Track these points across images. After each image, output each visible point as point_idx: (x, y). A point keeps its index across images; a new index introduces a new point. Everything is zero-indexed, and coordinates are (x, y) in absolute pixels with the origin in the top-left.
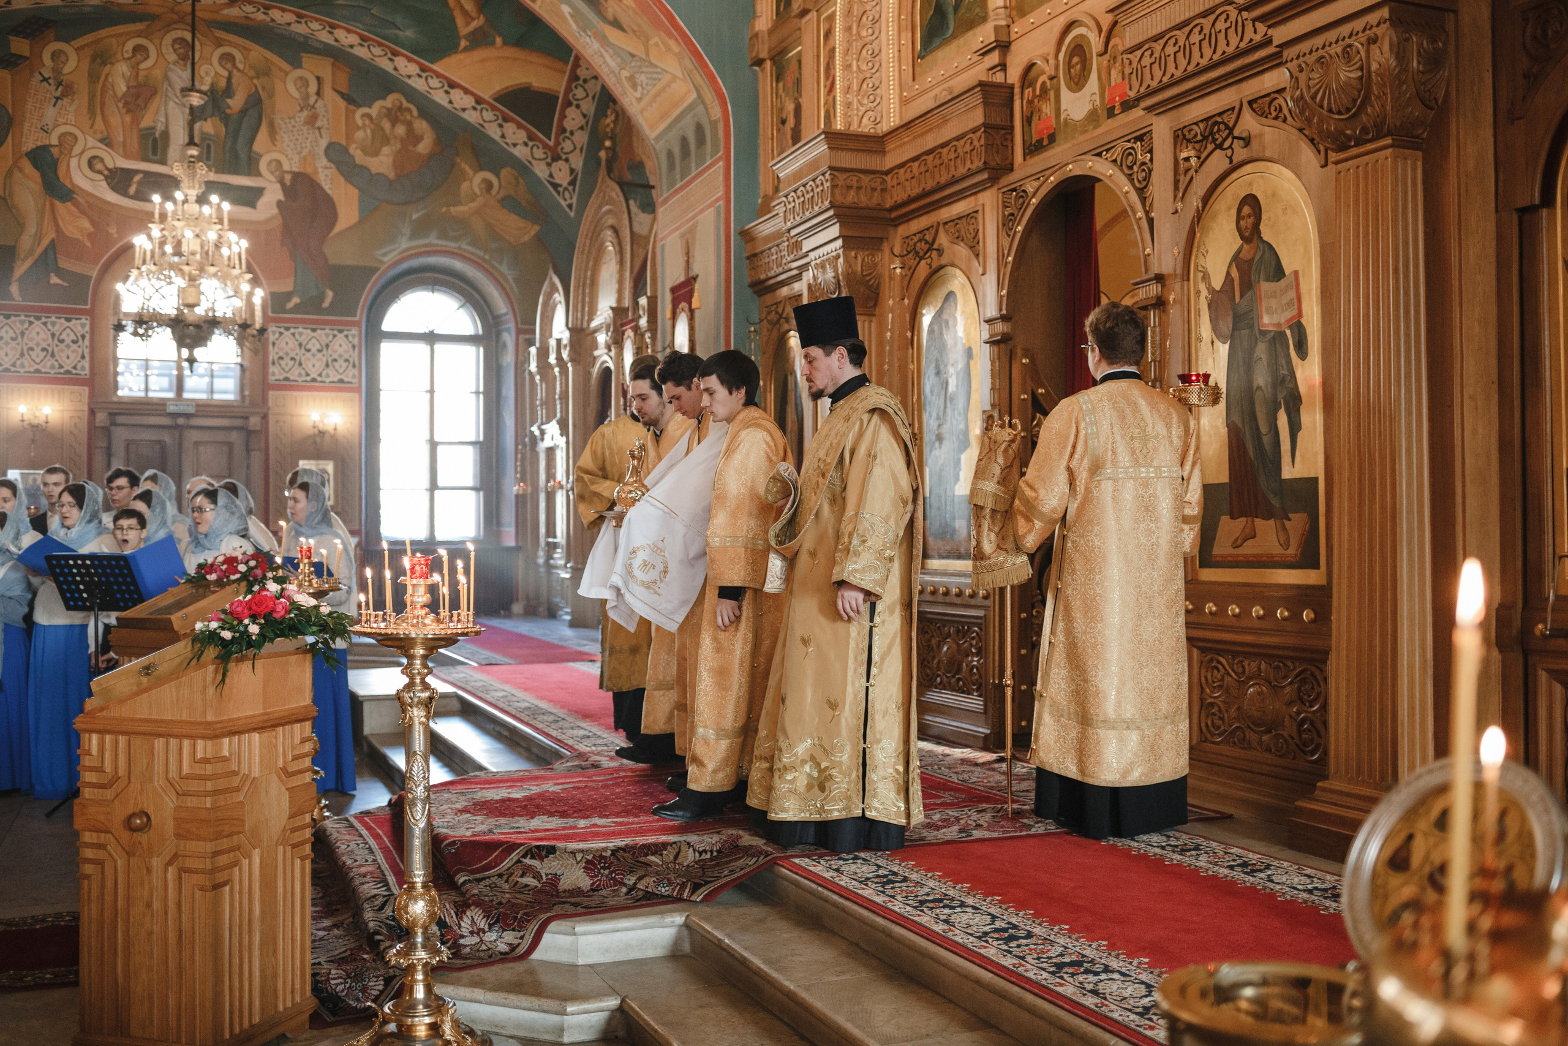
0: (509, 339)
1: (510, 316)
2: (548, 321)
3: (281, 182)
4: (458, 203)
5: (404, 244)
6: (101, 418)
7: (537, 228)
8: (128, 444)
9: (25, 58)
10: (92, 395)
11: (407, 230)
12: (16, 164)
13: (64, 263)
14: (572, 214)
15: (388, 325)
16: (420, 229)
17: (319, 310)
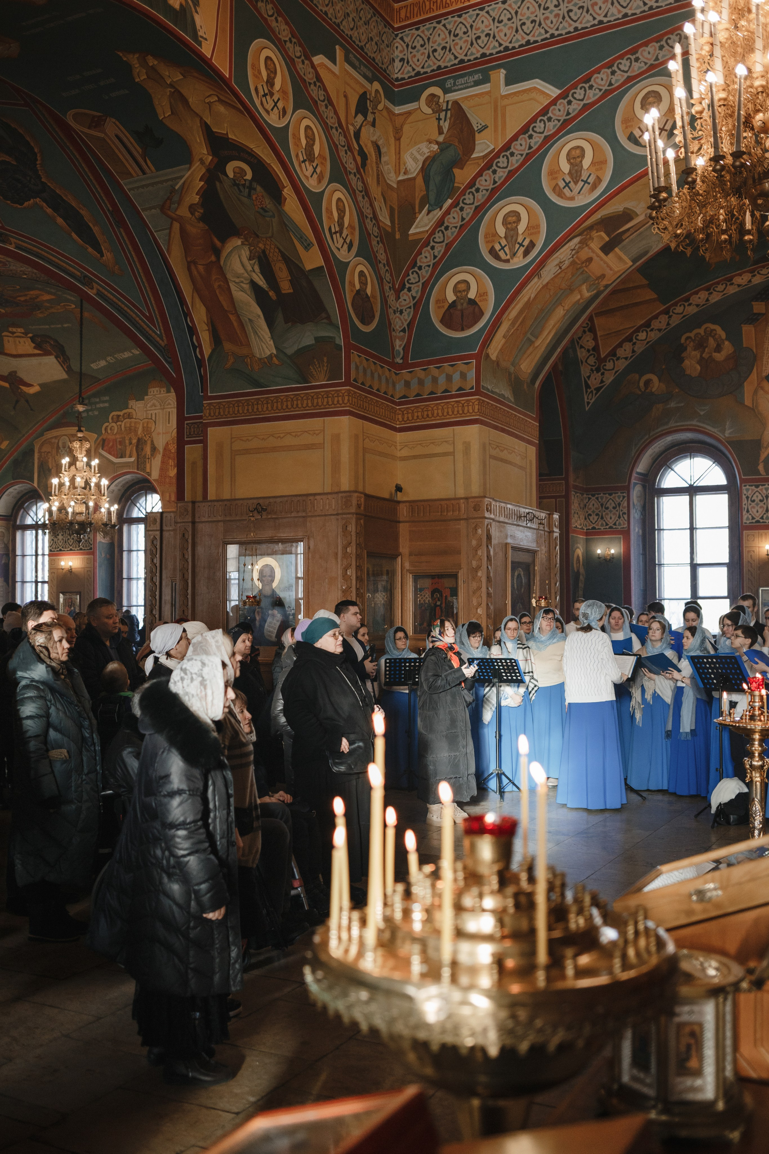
9: (763, 314)
12: (760, 386)
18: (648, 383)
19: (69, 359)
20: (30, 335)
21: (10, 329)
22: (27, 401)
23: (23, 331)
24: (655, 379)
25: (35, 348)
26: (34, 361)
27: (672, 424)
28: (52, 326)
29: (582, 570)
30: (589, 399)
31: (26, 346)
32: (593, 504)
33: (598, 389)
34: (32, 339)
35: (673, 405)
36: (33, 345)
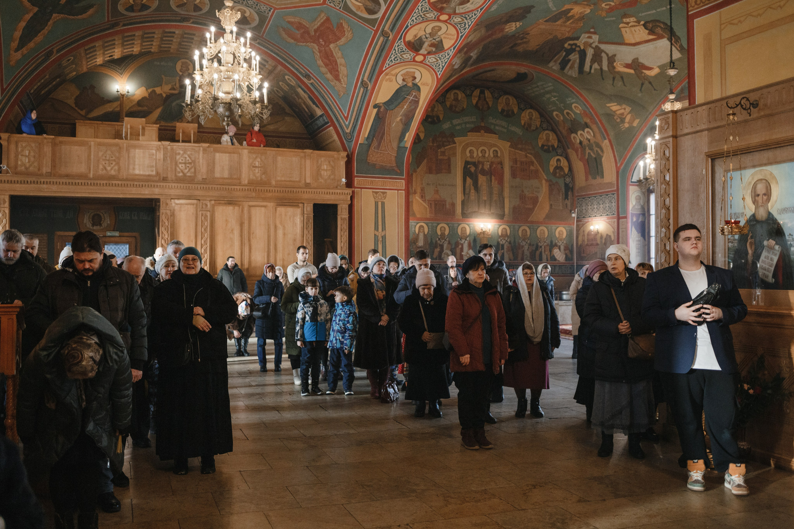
19: (680, 39)
20: (642, 23)
21: (624, 20)
22: (650, 83)
23: (635, 20)
25: (649, 34)
26: (650, 46)
28: (659, 10)
31: (641, 33)
34: (644, 25)
36: (647, 31)
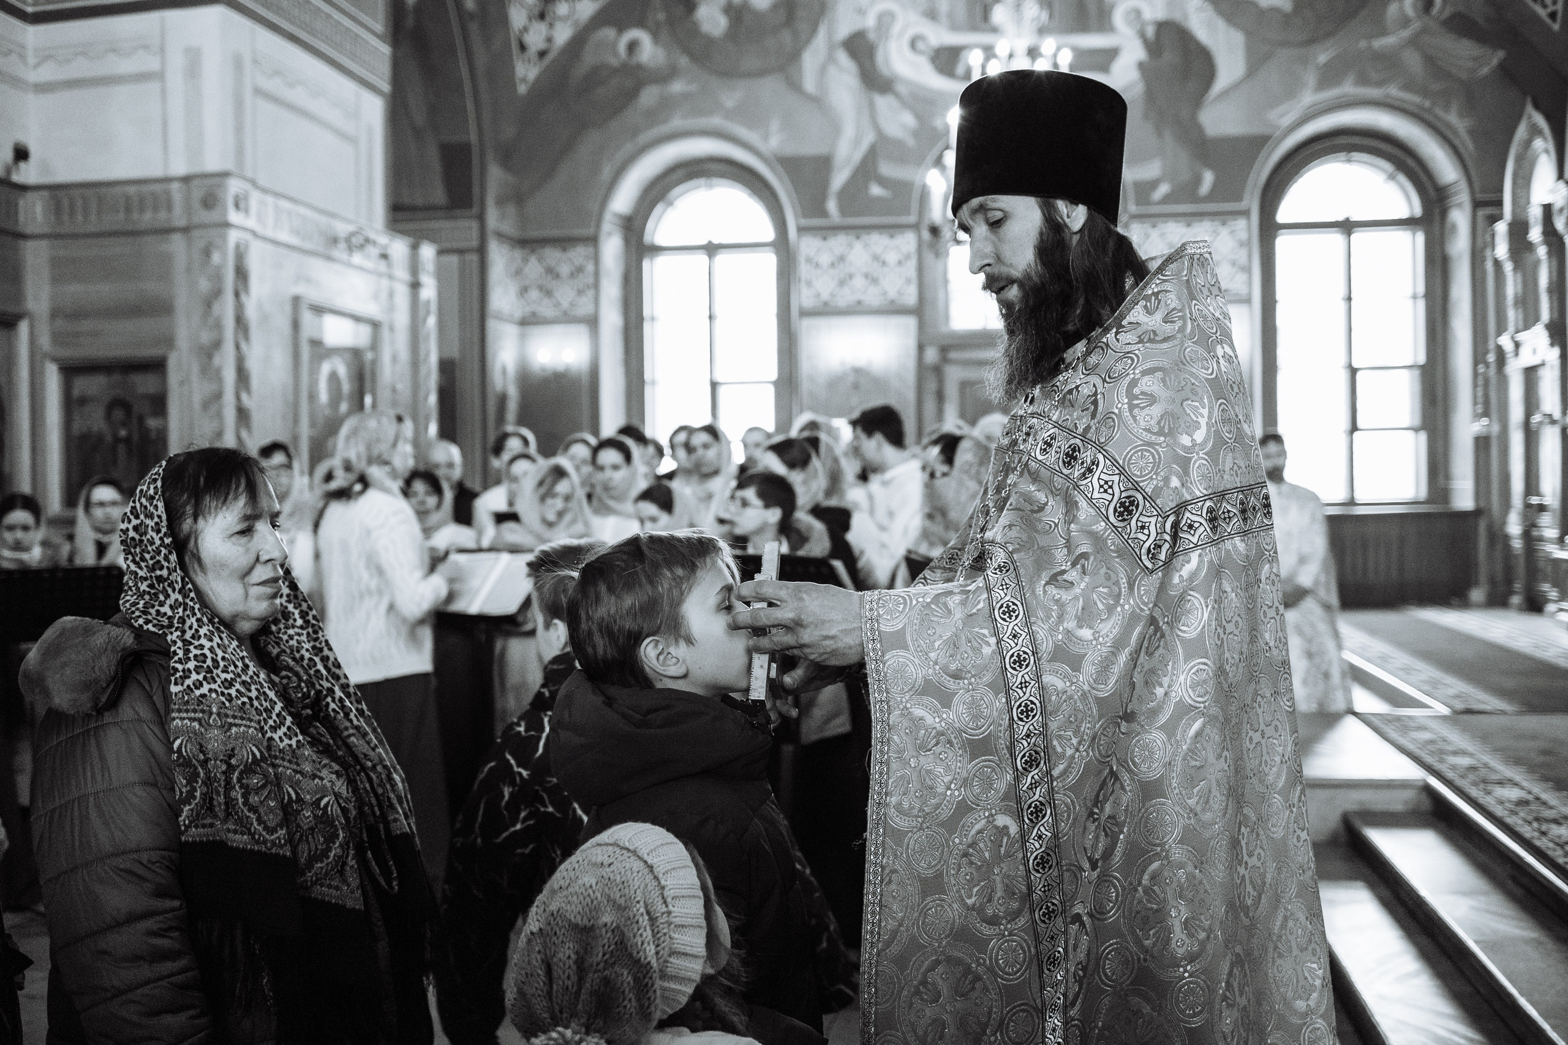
0: (1460, 218)
1: (1463, 186)
2: (1524, 181)
3: (1142, 35)
4: (1383, 32)
5: (1308, 98)
6: (931, 355)
7: (1501, 54)
8: (964, 385)
10: (922, 326)
11: (1311, 78)
12: (831, 59)
13: (886, 169)
14: (1556, 27)
15: (1285, 213)
16: (1329, 77)
17: (1195, 198)
18: (633, 46)
24: (644, 37)
27: (677, 122)
29: (513, 392)
30: (526, 72)
32: (534, 268)
33: (542, 54)
35: (677, 87)
